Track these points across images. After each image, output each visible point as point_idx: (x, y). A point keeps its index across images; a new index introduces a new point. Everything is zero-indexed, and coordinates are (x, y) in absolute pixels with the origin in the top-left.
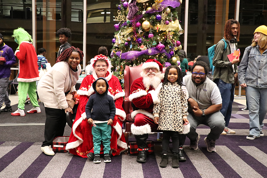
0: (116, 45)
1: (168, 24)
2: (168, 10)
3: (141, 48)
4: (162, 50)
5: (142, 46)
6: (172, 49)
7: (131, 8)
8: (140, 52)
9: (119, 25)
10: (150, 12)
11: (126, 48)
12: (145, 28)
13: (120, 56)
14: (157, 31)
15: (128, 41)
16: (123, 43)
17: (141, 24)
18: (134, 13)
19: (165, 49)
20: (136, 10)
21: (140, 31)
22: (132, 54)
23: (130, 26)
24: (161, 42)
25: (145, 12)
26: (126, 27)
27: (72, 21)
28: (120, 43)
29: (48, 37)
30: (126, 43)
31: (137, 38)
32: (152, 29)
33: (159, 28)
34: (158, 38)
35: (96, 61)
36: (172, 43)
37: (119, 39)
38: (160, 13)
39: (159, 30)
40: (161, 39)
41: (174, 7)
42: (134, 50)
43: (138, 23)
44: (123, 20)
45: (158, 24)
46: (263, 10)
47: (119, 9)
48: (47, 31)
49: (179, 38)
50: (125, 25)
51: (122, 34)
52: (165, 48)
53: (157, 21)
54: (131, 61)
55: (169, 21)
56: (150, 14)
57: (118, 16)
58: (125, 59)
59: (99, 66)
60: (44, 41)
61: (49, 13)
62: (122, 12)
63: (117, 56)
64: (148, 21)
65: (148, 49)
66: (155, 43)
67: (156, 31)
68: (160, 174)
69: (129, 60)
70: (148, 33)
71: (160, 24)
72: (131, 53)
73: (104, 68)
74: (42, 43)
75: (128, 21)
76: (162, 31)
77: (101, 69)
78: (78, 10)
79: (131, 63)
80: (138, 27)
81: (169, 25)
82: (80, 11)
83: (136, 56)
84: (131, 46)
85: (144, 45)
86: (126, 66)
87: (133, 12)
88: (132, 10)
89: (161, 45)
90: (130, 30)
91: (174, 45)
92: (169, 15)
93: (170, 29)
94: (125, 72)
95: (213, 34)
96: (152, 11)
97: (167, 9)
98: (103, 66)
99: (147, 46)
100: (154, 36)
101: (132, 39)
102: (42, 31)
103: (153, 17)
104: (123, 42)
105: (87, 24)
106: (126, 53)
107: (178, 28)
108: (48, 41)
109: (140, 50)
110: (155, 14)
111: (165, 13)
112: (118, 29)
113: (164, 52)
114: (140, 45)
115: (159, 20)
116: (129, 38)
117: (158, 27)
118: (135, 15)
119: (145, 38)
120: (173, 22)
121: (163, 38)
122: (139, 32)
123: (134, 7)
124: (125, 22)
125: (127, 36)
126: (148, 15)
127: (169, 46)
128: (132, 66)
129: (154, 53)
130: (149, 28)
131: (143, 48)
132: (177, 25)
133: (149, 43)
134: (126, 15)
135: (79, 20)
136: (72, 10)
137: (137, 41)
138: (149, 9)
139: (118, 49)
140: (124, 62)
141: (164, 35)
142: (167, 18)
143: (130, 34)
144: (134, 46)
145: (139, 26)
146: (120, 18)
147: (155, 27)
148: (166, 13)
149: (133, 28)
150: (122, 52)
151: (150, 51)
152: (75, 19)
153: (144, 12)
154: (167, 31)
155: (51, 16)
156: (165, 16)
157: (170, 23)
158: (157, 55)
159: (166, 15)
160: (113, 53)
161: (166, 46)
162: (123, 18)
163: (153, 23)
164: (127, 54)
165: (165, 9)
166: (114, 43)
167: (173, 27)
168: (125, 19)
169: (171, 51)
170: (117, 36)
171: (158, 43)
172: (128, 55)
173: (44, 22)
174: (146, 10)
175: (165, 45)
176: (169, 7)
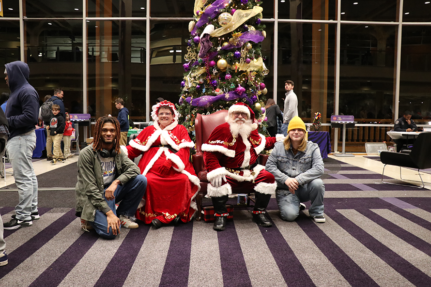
0: (185, 89)
1: (249, 62)
2: (249, 45)
3: (216, 92)
4: (242, 95)
5: (217, 89)
6: (254, 93)
7: (204, 43)
8: (214, 97)
9: (190, 64)
10: (226, 48)
11: (197, 92)
12: (221, 67)
13: (191, 102)
14: (236, 71)
15: (200, 84)
16: (194, 87)
17: (216, 63)
18: (207, 50)
19: (246, 93)
20: (209, 46)
21: (215, 71)
22: (205, 99)
23: (203, 65)
24: (241, 85)
25: (221, 48)
26: (197, 67)
27: (132, 62)
28: (190, 86)
29: (102, 83)
30: (198, 86)
31: (210, 80)
32: (229, 69)
33: (238, 67)
34: (237, 80)
35: (159, 108)
36: (255, 85)
37: (189, 82)
38: (239, 49)
39: (238, 70)
40: (240, 81)
41: (256, 42)
42: (208, 95)
43: (212, 62)
44: (194, 58)
45: (237, 63)
46: (371, 48)
47: (189, 45)
48: (101, 75)
49: (263, 79)
50: (197, 64)
51: (193, 75)
52: (246, 91)
53: (235, 59)
54: (205, 108)
55: (251, 59)
56: (227, 50)
57: (188, 54)
58: (197, 106)
59: (162, 114)
60: (97, 88)
61: (104, 53)
62: (192, 48)
63: (188, 103)
64: (225, 59)
65: (224, 93)
66: (233, 86)
67: (234, 71)
68: (238, 242)
69: (201, 107)
70: (225, 74)
71: (239, 63)
72: (203, 99)
73: (167, 116)
74: (95, 91)
75: (199, 59)
76: (242, 72)
77: (164, 118)
78: (140, 49)
79: (204, 110)
80: (212, 67)
81: (251, 64)
82: (143, 49)
83: (210, 102)
84: (204, 91)
85: (220, 88)
86: (198, 115)
87: (205, 48)
88: (204, 46)
89: (241, 88)
90: (202, 70)
91: (257, 88)
92: (250, 51)
93: (252, 69)
94: (197, 121)
95: (310, 76)
96: (230, 47)
97: (247, 44)
98: (167, 114)
99: (223, 90)
100: (232, 77)
101: (205, 81)
102: (95, 75)
103: (230, 54)
104: (194, 85)
105: (151, 66)
106: (197, 98)
107: (262, 67)
108: (102, 88)
109: (215, 95)
110: (233, 51)
111: (245, 49)
112: (188, 70)
113: (245, 97)
114: (215, 88)
115: (237, 58)
116: (201, 80)
117: (236, 67)
118: (209, 52)
119: (221, 79)
120: (255, 60)
121: (244, 79)
122: (214, 73)
123: (206, 42)
124: (196, 60)
125: (199, 78)
126: (224, 52)
127: (250, 89)
128: (206, 114)
129: (233, 98)
130: (226, 68)
131: (219, 92)
132: (261, 63)
133: (226, 86)
134: (197, 53)
135: (141, 61)
136: (132, 49)
137: (212, 84)
138: (226, 44)
139: (188, 94)
140: (195, 110)
141: (245, 76)
142: (248, 56)
143: (203, 75)
144: (207, 90)
145: (214, 65)
146: (190, 55)
147: (233, 66)
148: (247, 49)
149: (206, 68)
150: (193, 97)
151: (227, 96)
152: (136, 59)
153: (219, 48)
154: (248, 70)
155: (106, 56)
156: (245, 53)
157: (252, 62)
158: (236, 100)
159: (247, 51)
160: (182, 98)
161: (246, 90)
162: (194, 56)
163: (231, 62)
164: (199, 100)
165: (245, 44)
166: (183, 87)
167: (256, 66)
168: (196, 58)
169: (253, 96)
170: (187, 78)
171: (237, 86)
172: (201, 101)
173: (97, 64)
174: (221, 46)
175: (245, 88)
176: (250, 42)
